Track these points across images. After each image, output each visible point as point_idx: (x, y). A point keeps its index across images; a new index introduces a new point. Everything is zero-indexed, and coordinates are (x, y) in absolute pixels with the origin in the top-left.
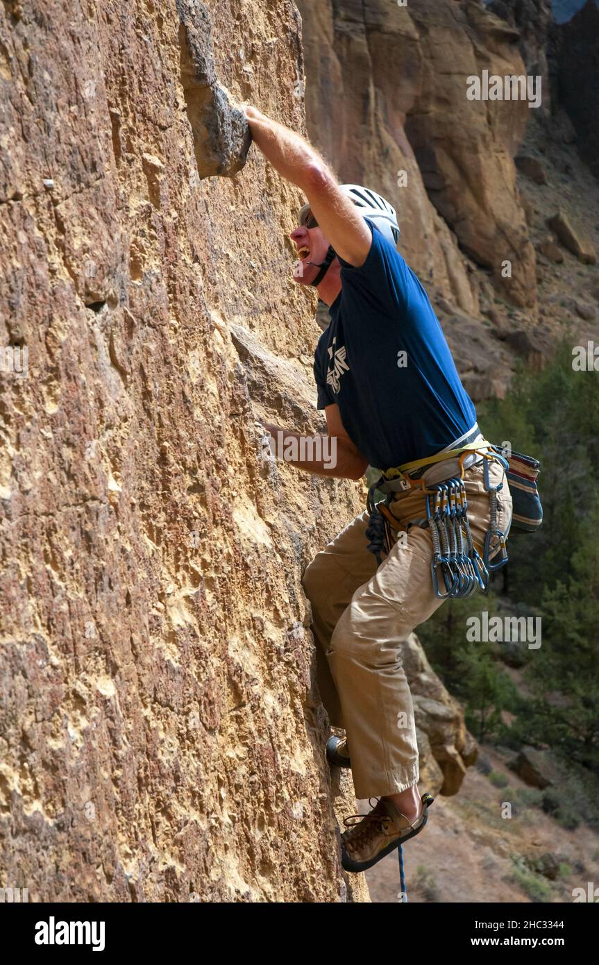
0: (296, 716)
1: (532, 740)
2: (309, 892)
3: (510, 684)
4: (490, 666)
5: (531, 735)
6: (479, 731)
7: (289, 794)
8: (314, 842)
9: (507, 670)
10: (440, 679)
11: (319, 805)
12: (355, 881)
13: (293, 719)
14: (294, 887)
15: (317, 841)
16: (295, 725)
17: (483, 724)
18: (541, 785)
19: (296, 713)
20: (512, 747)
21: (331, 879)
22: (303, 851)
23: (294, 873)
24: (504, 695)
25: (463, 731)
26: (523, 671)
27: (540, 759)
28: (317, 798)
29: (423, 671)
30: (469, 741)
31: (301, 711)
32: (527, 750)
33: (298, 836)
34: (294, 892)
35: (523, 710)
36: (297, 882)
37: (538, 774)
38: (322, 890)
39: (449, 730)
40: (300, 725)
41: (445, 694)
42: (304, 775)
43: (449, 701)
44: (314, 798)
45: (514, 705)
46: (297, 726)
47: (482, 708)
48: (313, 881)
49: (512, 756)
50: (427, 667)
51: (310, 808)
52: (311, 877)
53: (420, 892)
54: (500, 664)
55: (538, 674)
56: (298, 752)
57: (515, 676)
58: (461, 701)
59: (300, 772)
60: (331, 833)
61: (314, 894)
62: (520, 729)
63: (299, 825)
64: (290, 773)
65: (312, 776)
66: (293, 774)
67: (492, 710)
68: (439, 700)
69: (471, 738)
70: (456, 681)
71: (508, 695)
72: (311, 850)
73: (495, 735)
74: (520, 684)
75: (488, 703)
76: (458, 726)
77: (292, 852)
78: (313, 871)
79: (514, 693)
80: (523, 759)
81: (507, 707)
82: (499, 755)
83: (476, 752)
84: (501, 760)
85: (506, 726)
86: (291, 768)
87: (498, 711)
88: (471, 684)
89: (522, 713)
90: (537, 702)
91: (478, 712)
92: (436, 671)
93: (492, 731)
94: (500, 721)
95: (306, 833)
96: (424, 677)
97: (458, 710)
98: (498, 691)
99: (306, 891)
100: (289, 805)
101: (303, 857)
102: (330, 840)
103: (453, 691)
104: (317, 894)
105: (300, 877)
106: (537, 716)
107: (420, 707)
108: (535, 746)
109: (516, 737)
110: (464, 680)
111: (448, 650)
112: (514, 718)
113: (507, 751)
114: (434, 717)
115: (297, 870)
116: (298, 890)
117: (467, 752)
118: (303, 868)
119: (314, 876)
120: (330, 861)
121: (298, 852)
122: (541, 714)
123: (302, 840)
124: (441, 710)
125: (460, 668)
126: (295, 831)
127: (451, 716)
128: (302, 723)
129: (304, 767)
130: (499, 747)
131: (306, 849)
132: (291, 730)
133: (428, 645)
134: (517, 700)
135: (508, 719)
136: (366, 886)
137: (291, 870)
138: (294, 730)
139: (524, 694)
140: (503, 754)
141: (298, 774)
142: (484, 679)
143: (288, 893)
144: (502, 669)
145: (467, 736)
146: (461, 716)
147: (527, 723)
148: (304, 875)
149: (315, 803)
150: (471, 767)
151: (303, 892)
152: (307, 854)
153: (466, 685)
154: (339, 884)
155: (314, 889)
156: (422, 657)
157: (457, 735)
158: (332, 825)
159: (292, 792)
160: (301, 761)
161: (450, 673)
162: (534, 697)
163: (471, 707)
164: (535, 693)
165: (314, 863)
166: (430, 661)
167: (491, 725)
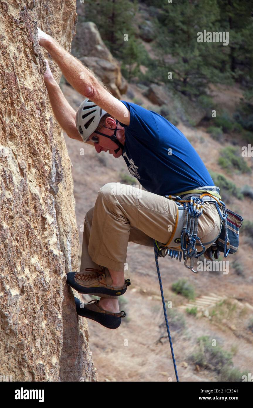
0: (27, 58)
1: (156, 81)
2: (36, 150)
3: (145, 51)
4: (135, 41)
5: (155, 78)
6: (128, 76)
7: (24, 100)
8: (38, 125)
9: (144, 44)
10: (108, 48)
11: (40, 105)
12: (60, 146)
13: (25, 60)
14: (28, 147)
15: (39, 124)
16: (26, 63)
17: (130, 73)
18: (160, 104)
19: (27, 56)
20: (146, 84)
21: (47, 143)
22: (32, 129)
23: (27, 141)
24: (142, 57)
25: (120, 76)
26: (152, 44)
27: (160, 91)
28: (39, 102)
29: (99, 44)
30: (123, 81)
31: (30, 55)
32: (153, 86)
33: (29, 121)
34: (27, 150)
35: (151, 65)
36: (29, 145)
37: (158, 98)
38: (43, 149)
39: (112, 75)
40: (29, 63)
41: (110, 56)
42: (32, 90)
43: (113, 60)
44: (38, 102)
45: (147, 62)
46: (28, 64)
47: (130, 64)
48: (37, 144)
49: (145, 89)
50: (101, 42)
51: (35, 107)
52: (37, 142)
53: (97, 159)
54: (140, 40)
55: (160, 45)
56: (28, 77)
57: (147, 46)
58: (119, 60)
59: (30, 88)
60: (47, 121)
61: (38, 151)
62: (150, 75)
63: (30, 116)
64: (24, 89)
65: (36, 91)
66: (26, 89)
67: (135, 65)
68: (107, 59)
69: (124, 80)
70: (117, 49)
71: (144, 57)
72: (36, 129)
73: (137, 78)
74: (150, 51)
75: (133, 61)
76: (117, 73)
77: (26, 129)
78: (37, 139)
79: (147, 56)
80: (151, 91)
81: (143, 64)
82: (138, 89)
83: (126, 87)
84: (139, 91)
85: (142, 74)
86: (25, 86)
87: (138, 66)
88: (125, 51)
89: (151, 66)
90: (159, 61)
91: (127, 66)
92: (106, 44)
93: (135, 76)
94: (139, 71)
95: (34, 120)
96: (99, 48)
97: (118, 65)
98: (139, 54)
99: (34, 149)
100: (24, 105)
101: (32, 132)
102: (47, 124)
103: (115, 55)
104: (40, 151)
105: (31, 142)
106: (159, 68)
107: (97, 64)
108: (158, 84)
109: (147, 79)
110: (121, 49)
111: (112, 33)
112: (147, 69)
113: (143, 86)
114: (105, 69)
115: (29, 139)
116: (30, 149)
117: (122, 87)
118: (32, 137)
119: (38, 142)
120: (46, 135)
121: (29, 129)
122: (161, 67)
123: (31, 124)
124: (108, 65)
125: (118, 42)
126: (27, 119)
127: (113, 68)
128: (30, 62)
129: (32, 86)
130: (139, 85)
131: (33, 128)
132: (24, 65)
133: (101, 30)
134: (149, 59)
135: (144, 70)
136: (66, 149)
137: (26, 139)
138: (26, 66)
139: (152, 56)
140: (141, 88)
141: (29, 89)
142: (131, 49)
143: (24, 150)
144: (141, 43)
145: (122, 79)
146: (119, 68)
147: (154, 72)
148: (33, 141)
149: (38, 104)
150: (124, 95)
151: (32, 150)
152: (34, 131)
153: (121, 52)
154: (51, 146)
155: (38, 148)
156: (98, 36)
157: (117, 78)
158: (47, 116)
159: (26, 99)
160: (30, 82)
161: (113, 45)
162: (157, 58)
163: (124, 63)
164: (158, 56)
165: (38, 135)
166: (103, 39)
167: (134, 73)
